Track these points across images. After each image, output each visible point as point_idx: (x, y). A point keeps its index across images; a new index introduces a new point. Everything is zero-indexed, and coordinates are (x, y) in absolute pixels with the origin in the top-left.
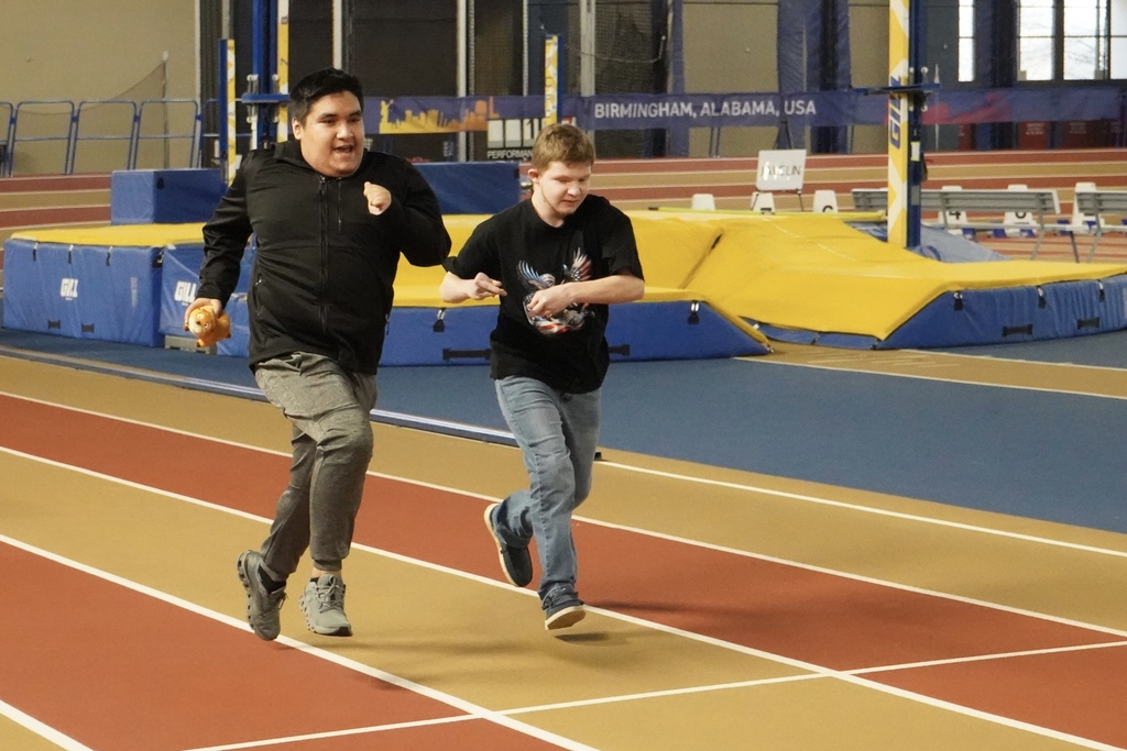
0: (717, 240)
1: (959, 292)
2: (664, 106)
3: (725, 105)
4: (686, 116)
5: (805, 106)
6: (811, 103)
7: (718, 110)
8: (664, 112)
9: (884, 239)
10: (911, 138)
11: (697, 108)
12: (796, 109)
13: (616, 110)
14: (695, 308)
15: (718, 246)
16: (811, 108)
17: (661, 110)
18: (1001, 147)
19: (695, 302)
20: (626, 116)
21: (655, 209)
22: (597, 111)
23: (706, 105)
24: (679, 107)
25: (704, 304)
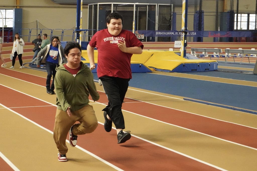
0: (152, 55)
1: (184, 64)
2: (169, 33)
3: (180, 33)
4: (173, 34)
5: (194, 33)
6: (195, 33)
7: (178, 34)
8: (169, 34)
9: (180, 56)
10: (185, 39)
11: (175, 33)
12: (193, 34)
13: (160, 33)
14: (140, 65)
15: (152, 56)
16: (195, 34)
17: (168, 33)
18: (231, 42)
19: (141, 64)
20: (162, 34)
21: (149, 50)
22: (156, 33)
23: (176, 33)
24: (171, 33)
25: (142, 64)
